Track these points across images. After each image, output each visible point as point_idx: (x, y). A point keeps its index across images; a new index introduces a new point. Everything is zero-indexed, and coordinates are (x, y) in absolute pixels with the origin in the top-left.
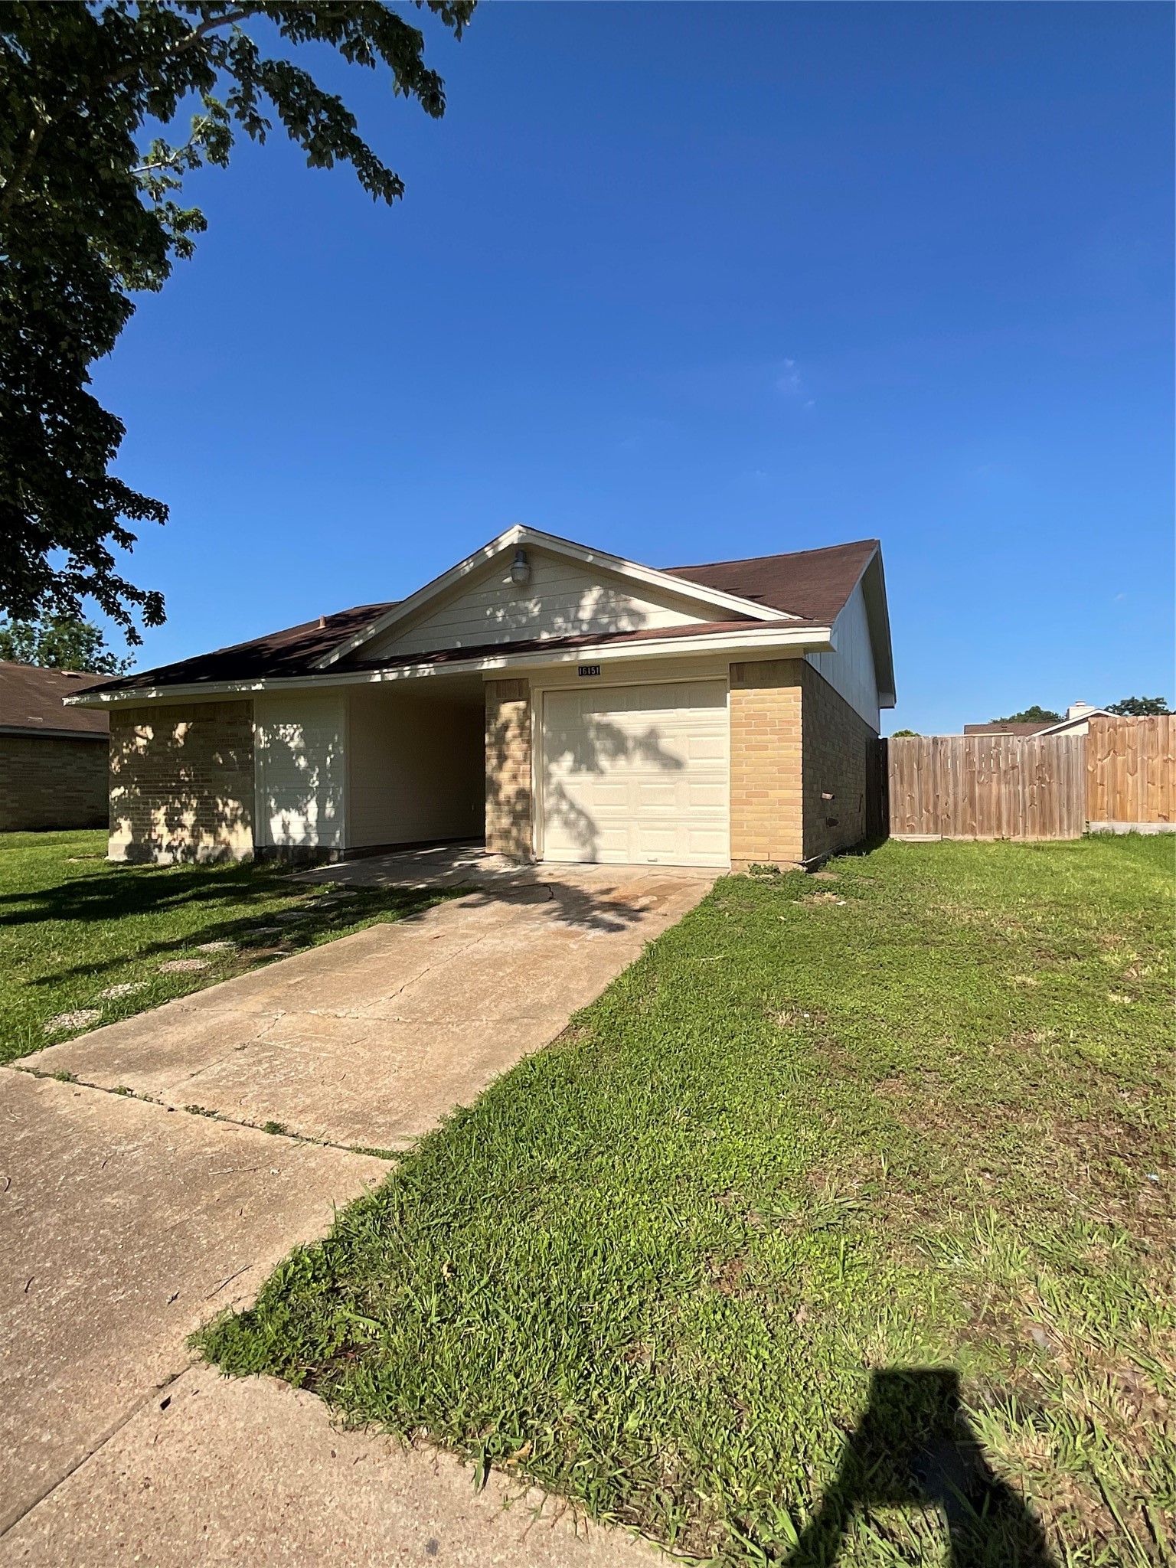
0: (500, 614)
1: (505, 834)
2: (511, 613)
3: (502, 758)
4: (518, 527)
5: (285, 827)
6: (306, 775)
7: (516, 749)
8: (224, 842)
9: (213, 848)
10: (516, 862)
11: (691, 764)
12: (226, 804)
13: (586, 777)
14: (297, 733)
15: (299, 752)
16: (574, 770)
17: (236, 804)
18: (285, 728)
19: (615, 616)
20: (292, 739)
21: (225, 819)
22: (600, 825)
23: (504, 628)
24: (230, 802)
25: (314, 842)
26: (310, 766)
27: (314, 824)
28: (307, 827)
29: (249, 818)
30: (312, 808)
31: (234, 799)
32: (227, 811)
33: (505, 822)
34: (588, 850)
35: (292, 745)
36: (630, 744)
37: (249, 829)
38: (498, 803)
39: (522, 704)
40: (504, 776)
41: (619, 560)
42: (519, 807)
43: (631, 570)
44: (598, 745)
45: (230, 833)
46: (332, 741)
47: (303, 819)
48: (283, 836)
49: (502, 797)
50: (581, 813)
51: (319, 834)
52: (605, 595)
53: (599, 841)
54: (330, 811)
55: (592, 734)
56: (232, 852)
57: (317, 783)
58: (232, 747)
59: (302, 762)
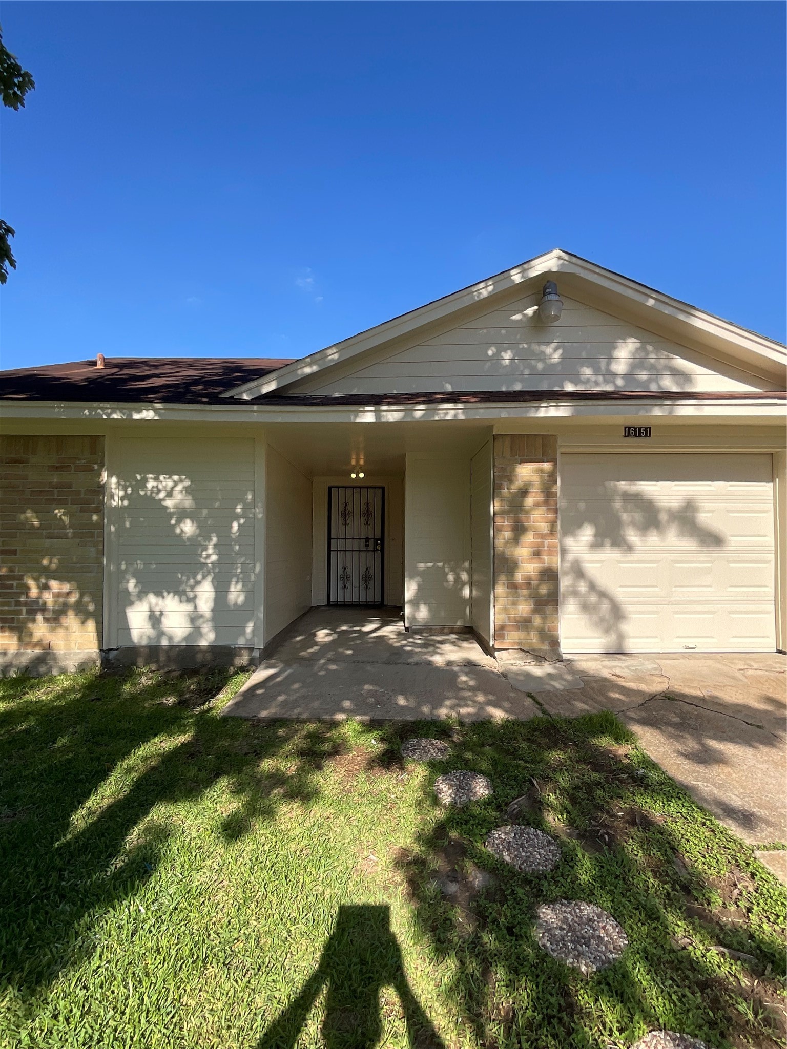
0: (507, 355)
1: (524, 624)
2: (523, 357)
3: (519, 530)
4: (557, 252)
5: (155, 619)
6: (195, 545)
7: (538, 519)
8: (39, 644)
9: (18, 655)
10: (539, 658)
11: (733, 541)
12: (46, 587)
13: (610, 554)
14: (180, 487)
15: (182, 514)
16: (596, 545)
17: (66, 587)
18: (156, 479)
19: (656, 373)
20: (170, 494)
21: (43, 609)
22: (628, 608)
23: (512, 373)
24: (54, 585)
25: (208, 638)
26: (204, 532)
27: (208, 614)
28: (194, 618)
29: (91, 607)
30: (205, 593)
31: (60, 579)
32: (48, 597)
33: (524, 608)
34: (611, 639)
35: (169, 503)
36: (663, 517)
37: (91, 625)
38: (513, 586)
39: (547, 466)
40: (522, 552)
41: (688, 308)
42: (544, 590)
43: (703, 323)
44: (625, 517)
45: (53, 630)
46: (243, 500)
47: (189, 607)
48: (151, 632)
49: (519, 577)
50: (603, 595)
51: (216, 628)
52: (642, 348)
53: (625, 627)
54: (236, 594)
55: (618, 504)
56: (55, 658)
57: (214, 558)
58: (60, 503)
59: (188, 528)
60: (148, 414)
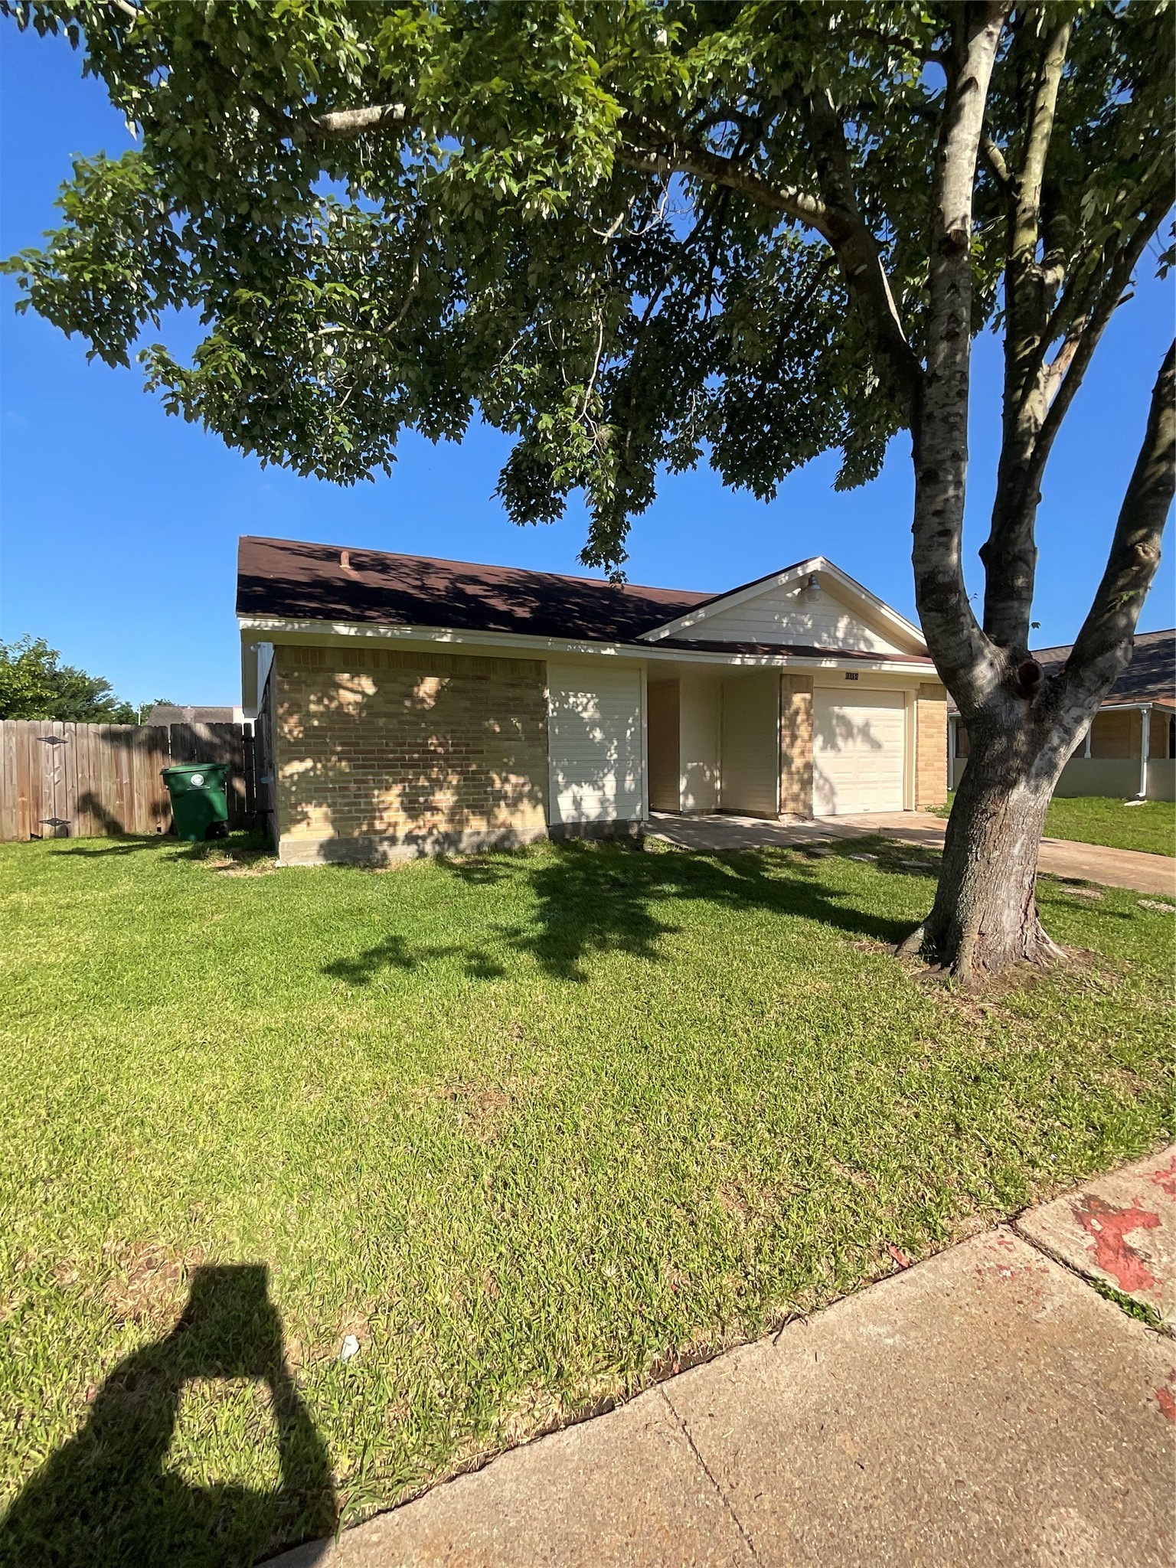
0: (785, 621)
1: (795, 798)
2: (794, 622)
3: (794, 737)
4: (821, 559)
5: (577, 803)
6: (603, 747)
7: (803, 731)
8: (503, 824)
9: (488, 833)
10: (804, 819)
11: (886, 745)
12: (506, 780)
13: (830, 753)
14: (592, 703)
15: (594, 724)
16: (823, 748)
17: (521, 780)
18: (576, 696)
19: (857, 638)
20: (585, 709)
21: (505, 797)
22: (837, 787)
23: (787, 633)
24: (513, 779)
25: (612, 815)
26: (608, 738)
27: (612, 798)
28: (603, 802)
29: (540, 795)
30: (610, 782)
31: (518, 774)
32: (508, 788)
33: (796, 788)
34: (830, 807)
35: (585, 715)
36: (855, 731)
37: (540, 809)
38: (790, 773)
39: (807, 696)
40: (795, 752)
41: (880, 603)
42: (806, 776)
43: (886, 612)
44: (838, 730)
45: (512, 813)
46: (633, 714)
47: (599, 793)
48: (574, 813)
49: (794, 768)
50: (826, 780)
51: (617, 808)
52: (850, 623)
53: (837, 800)
54: (629, 783)
55: (834, 722)
56: (516, 836)
57: (615, 756)
58: (515, 713)
59: (598, 734)
60: (610, 652)
